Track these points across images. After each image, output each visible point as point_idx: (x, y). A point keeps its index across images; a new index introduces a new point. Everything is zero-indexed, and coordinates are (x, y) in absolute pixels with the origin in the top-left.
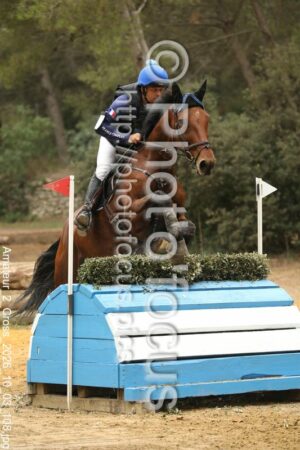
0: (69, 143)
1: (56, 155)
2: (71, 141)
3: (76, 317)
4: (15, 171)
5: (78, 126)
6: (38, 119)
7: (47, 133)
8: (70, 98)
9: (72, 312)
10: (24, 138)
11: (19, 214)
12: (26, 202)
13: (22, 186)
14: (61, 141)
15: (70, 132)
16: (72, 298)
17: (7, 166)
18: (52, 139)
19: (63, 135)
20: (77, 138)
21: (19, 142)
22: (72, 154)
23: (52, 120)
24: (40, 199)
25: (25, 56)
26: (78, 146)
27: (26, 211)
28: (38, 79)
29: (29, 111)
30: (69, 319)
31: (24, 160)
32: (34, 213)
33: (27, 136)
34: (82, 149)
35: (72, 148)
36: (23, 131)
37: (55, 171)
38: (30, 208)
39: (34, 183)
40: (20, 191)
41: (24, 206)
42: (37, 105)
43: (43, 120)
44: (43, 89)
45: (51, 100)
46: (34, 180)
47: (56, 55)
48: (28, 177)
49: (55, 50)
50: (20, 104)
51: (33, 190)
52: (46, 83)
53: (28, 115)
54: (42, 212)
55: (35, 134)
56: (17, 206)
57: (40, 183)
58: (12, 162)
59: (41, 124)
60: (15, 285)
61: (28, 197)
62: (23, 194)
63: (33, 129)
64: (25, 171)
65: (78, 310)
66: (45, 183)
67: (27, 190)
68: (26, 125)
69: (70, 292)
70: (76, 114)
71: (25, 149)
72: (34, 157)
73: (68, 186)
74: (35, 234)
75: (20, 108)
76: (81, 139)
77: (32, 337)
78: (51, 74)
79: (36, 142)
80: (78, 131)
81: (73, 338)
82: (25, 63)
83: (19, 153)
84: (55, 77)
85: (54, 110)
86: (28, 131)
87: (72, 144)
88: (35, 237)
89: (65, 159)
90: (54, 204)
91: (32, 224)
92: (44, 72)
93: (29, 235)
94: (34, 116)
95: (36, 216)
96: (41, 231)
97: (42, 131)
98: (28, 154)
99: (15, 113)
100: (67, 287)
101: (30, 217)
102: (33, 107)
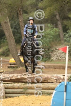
0: (64, 37)
1: (60, 40)
2: (65, 36)
3: (67, 93)
4: (47, 45)
5: (67, 31)
6: (55, 29)
7: (57, 33)
8: (65, 22)
9: (66, 91)
10: (50, 35)
11: (47, 59)
12: (50, 55)
13: (49, 50)
14: (62, 36)
15: (65, 33)
16: (66, 86)
17: (44, 43)
18: (59, 35)
19: (62, 34)
20: (67, 35)
21: (48, 36)
22: (65, 40)
23: (59, 29)
24: (54, 54)
25: (52, 8)
26: (67, 38)
27: (50, 58)
28: (55, 16)
29: (52, 26)
30: (65, 93)
31: (50, 42)
32: (52, 59)
33: (51, 34)
34: (68, 39)
35: (65, 38)
36: (50, 32)
37: (59, 46)
38: (51, 57)
39: (52, 49)
40: (48, 51)
41: (49, 56)
42: (54, 24)
43: (56, 29)
44: (57, 19)
45: (59, 23)
46: (52, 48)
47: (62, 9)
48: (51, 47)
49: (62, 6)
50: (49, 24)
51: (52, 51)
52: (58, 17)
53: (52, 27)
54: (55, 59)
55: (53, 34)
56: (47, 56)
57: (55, 49)
58: (46, 42)
59: (56, 30)
60: (46, 81)
61: (50, 53)
62: (49, 53)
63: (53, 32)
64: (50, 45)
65: (68, 90)
66: (56, 49)
67: (50, 51)
68: (51, 30)
69: (65, 84)
70: (67, 27)
71: (50, 38)
72: (53, 41)
73: (66, 49)
74: (52, 65)
75: (49, 25)
76: (68, 36)
77: (52, 98)
78: (59, 14)
79: (54, 36)
80: (67, 33)
81: (66, 100)
82: (52, 10)
83: (48, 39)
84: (61, 16)
85: (60, 26)
86: (51, 32)
87: (65, 37)
88: (52, 66)
89: (63, 42)
90: (59, 56)
91: (51, 62)
92: (57, 14)
93: (50, 65)
94: (53, 28)
95: (53, 60)
96: (54, 65)
97: (56, 33)
98: (51, 40)
99: (47, 27)
100: (64, 83)
101: (51, 60)
102: (53, 25)
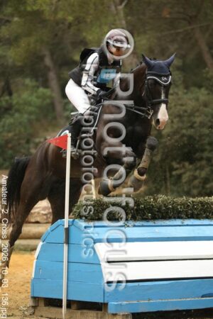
0: (65, 109)
1: (55, 118)
2: (67, 107)
3: (71, 246)
4: (23, 130)
6: (41, 90)
7: (48, 101)
9: (67, 242)
10: (30, 105)
13: (28, 142)
14: (59, 108)
15: (66, 100)
16: (67, 230)
17: (17, 126)
18: (52, 106)
19: (61, 102)
21: (26, 107)
23: (52, 91)
25: (32, 40)
28: (42, 58)
29: (34, 83)
30: (65, 247)
31: (30, 121)
33: (32, 103)
35: (67, 113)
36: (30, 99)
39: (37, 140)
40: (26, 146)
42: (40, 79)
43: (45, 90)
44: (46, 66)
45: (52, 75)
46: (38, 137)
47: (56, 40)
48: (33, 135)
49: (56, 35)
50: (27, 78)
51: (37, 145)
52: (48, 61)
53: (34, 87)
55: (38, 102)
57: (42, 140)
58: (20, 123)
59: (44, 94)
61: (32, 150)
62: (29, 149)
63: (38, 97)
64: (30, 131)
65: (72, 240)
66: (46, 139)
67: (32, 145)
68: (32, 94)
69: (66, 226)
71: (30, 113)
72: (38, 120)
75: (28, 81)
77: (35, 261)
78: (52, 54)
79: (40, 108)
81: (68, 262)
82: (32, 46)
83: (26, 116)
85: (54, 83)
86: (34, 99)
87: (67, 110)
89: (62, 121)
92: (47, 53)
94: (38, 87)
97: (44, 99)
98: (33, 117)
99: (23, 84)
100: (64, 222)
102: (37, 81)
